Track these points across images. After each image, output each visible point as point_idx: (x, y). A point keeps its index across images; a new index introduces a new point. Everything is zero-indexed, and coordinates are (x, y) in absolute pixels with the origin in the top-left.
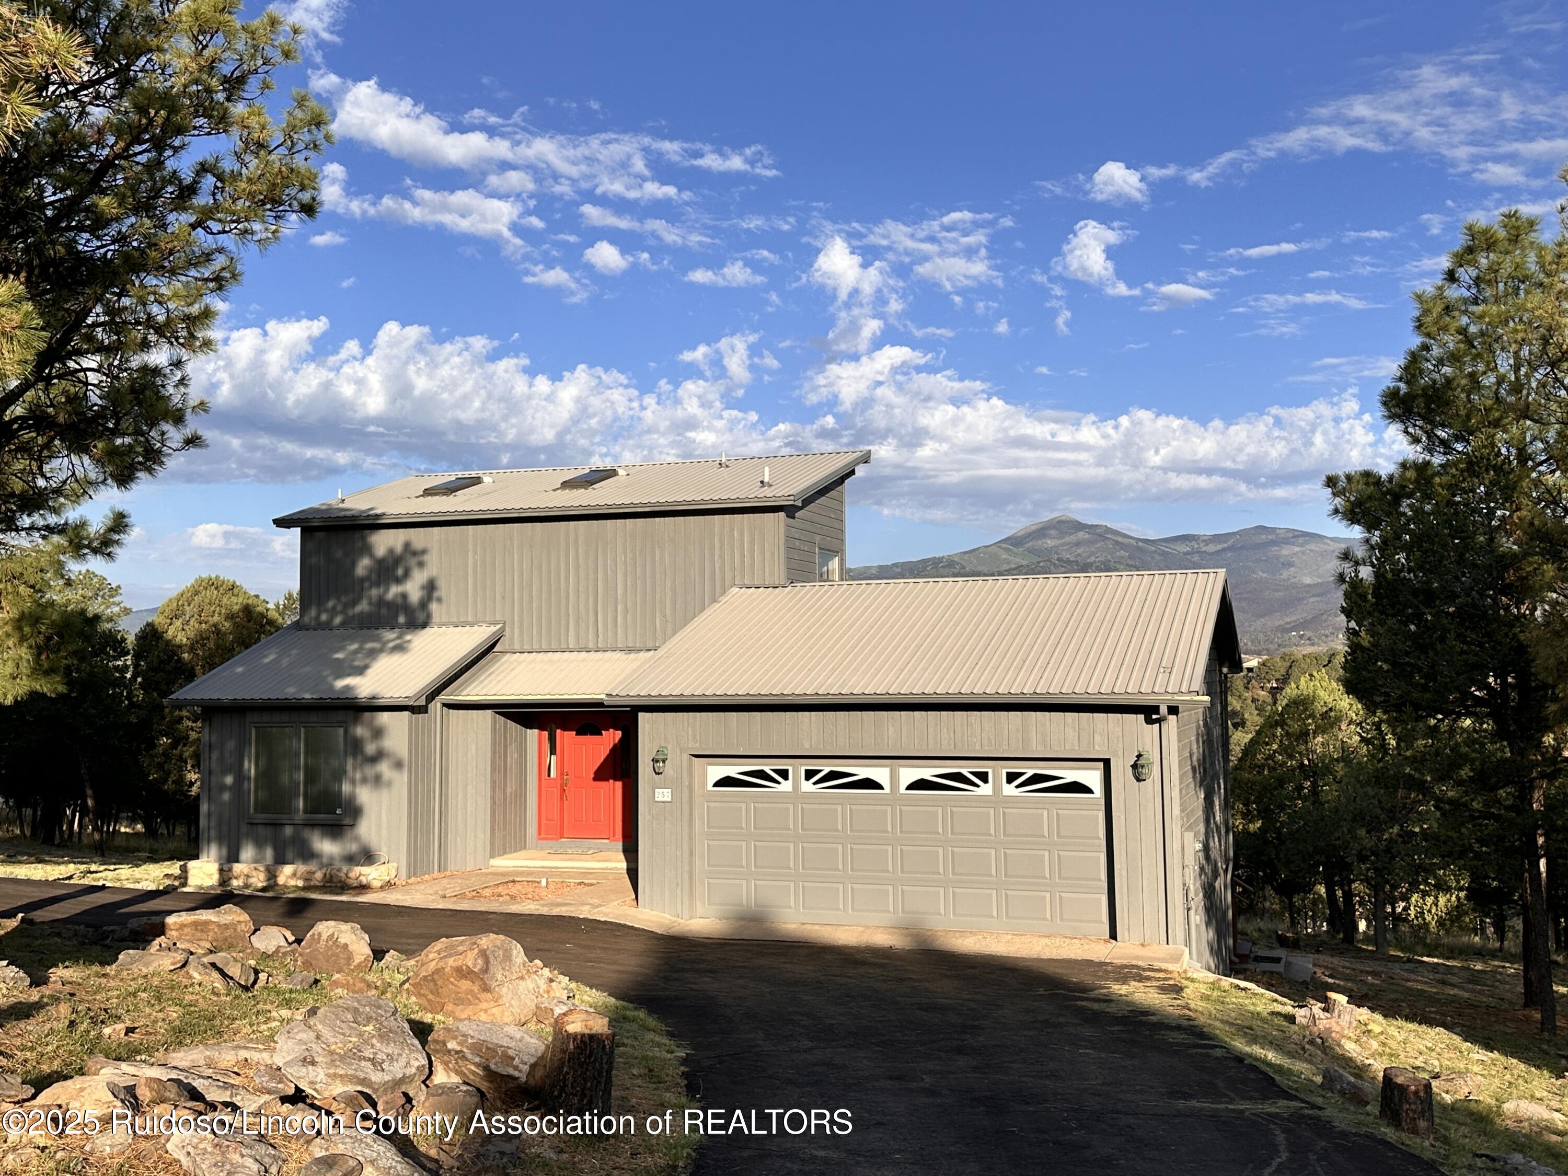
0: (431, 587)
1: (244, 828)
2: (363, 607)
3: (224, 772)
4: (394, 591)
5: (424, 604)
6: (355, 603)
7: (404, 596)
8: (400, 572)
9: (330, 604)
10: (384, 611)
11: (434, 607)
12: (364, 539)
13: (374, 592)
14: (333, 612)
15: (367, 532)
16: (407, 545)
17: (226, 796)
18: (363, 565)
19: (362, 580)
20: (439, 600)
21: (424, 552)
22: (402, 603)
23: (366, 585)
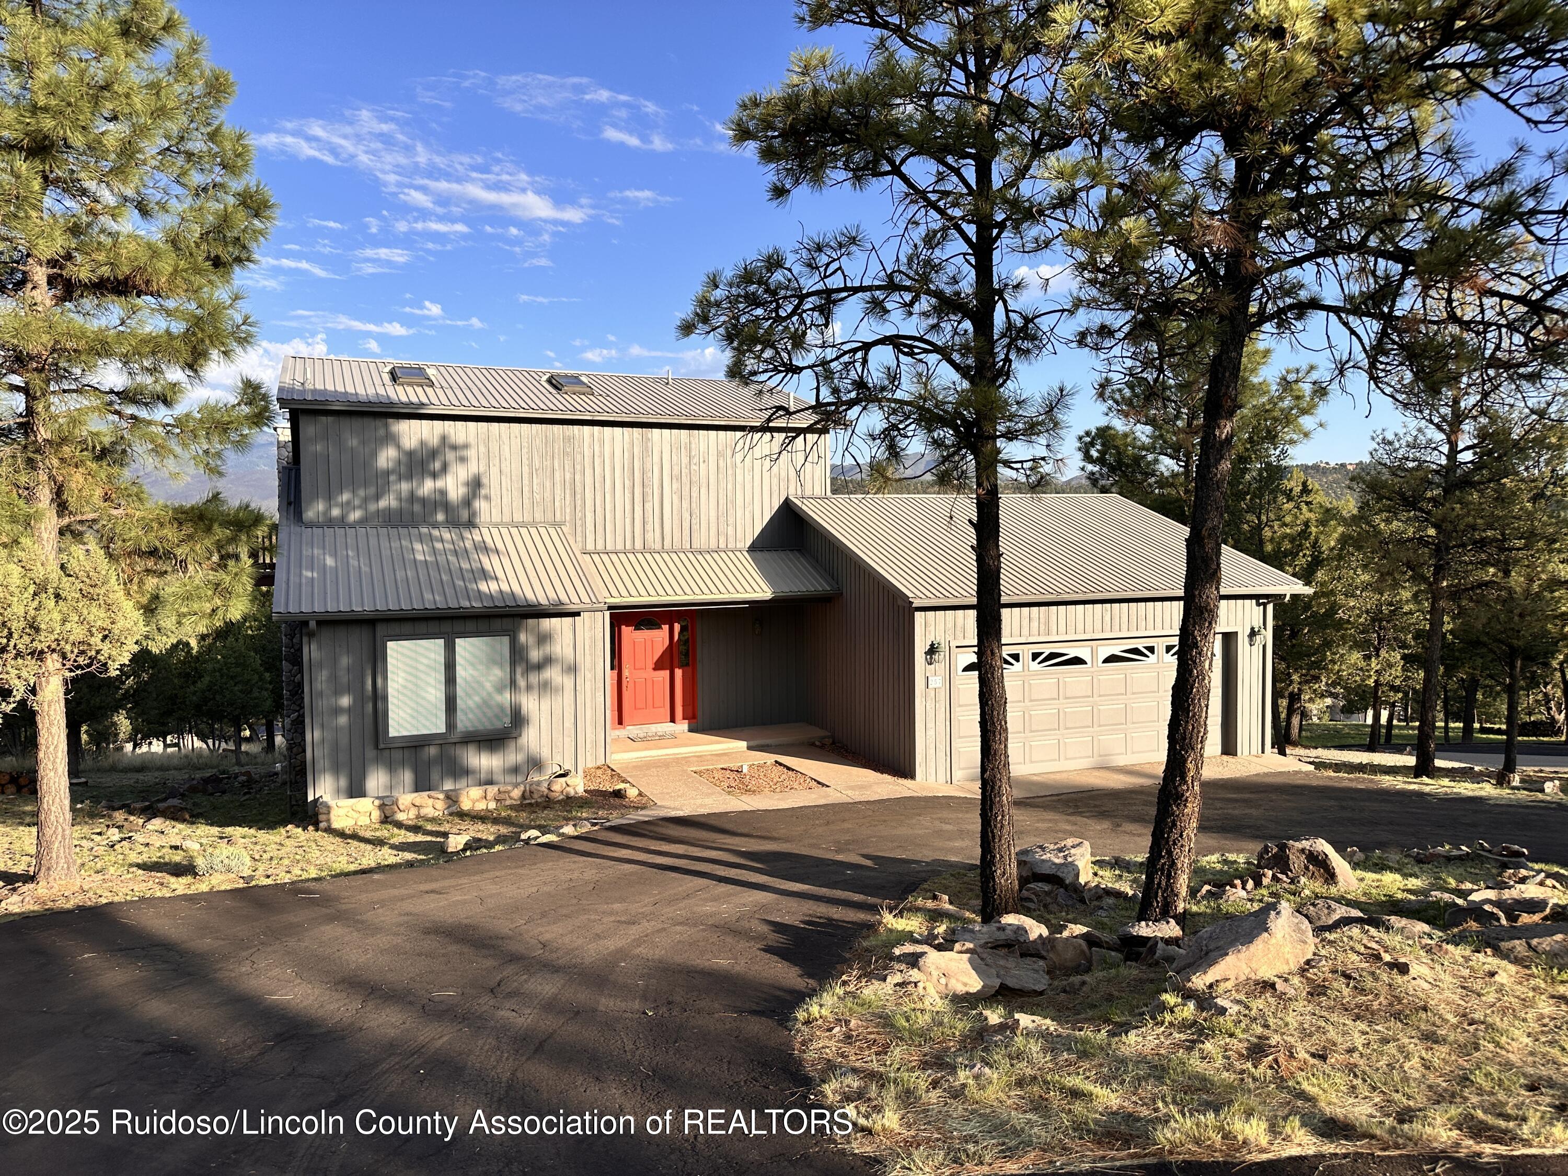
0: (475, 485)
1: (370, 753)
2: (388, 502)
3: (337, 693)
4: (428, 487)
5: (467, 503)
6: (377, 497)
7: (443, 493)
8: (437, 465)
9: (345, 497)
10: (417, 508)
11: (480, 505)
12: (386, 426)
13: (405, 486)
14: (348, 506)
15: (390, 421)
16: (444, 438)
17: (343, 720)
18: (386, 457)
19: (388, 473)
20: (488, 498)
21: (466, 446)
22: (441, 501)
23: (392, 478)
